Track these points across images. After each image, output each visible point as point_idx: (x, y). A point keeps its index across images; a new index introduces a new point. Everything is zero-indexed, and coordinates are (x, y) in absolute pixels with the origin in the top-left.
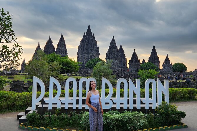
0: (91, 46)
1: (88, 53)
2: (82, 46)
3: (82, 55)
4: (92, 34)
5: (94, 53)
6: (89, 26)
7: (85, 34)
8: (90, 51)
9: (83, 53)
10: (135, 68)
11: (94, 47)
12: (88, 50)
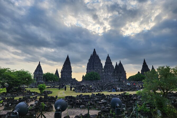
0: (96, 63)
1: (94, 69)
2: (90, 64)
3: (90, 70)
4: (97, 55)
5: (98, 68)
6: (94, 49)
7: (91, 55)
8: (95, 67)
9: (90, 69)
10: (117, 78)
11: (98, 64)
12: (93, 66)
